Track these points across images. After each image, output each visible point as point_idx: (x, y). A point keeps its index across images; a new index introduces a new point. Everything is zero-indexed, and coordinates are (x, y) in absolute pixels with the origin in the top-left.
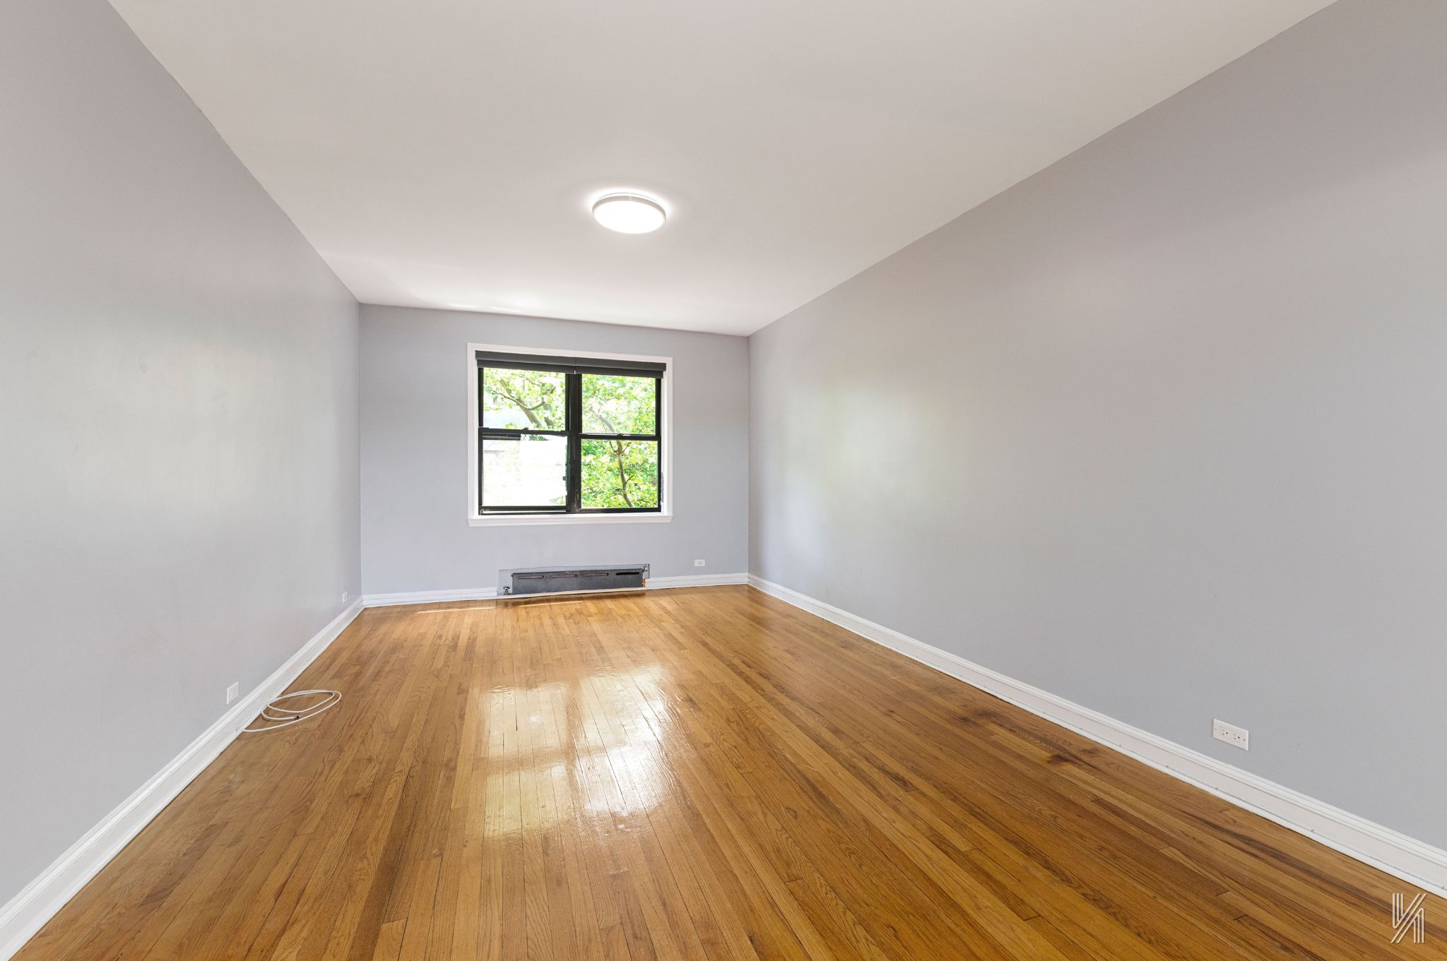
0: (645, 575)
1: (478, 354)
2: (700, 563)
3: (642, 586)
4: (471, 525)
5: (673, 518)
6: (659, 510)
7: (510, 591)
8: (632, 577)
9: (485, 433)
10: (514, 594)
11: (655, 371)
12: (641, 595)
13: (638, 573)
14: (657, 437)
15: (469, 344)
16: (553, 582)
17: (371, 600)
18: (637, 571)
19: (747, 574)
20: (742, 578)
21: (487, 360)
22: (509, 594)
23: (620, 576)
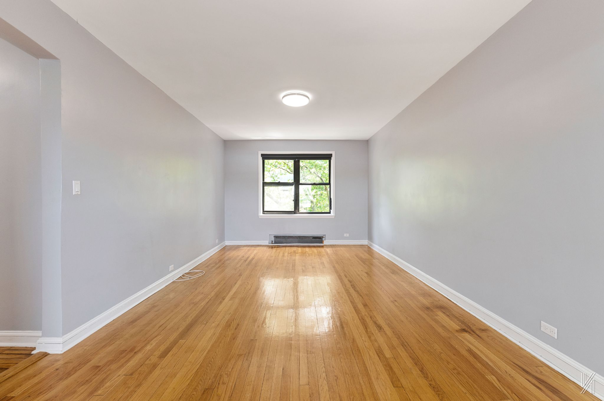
0: (323, 239)
1: (262, 155)
2: (347, 235)
3: (322, 243)
4: (260, 218)
5: (335, 216)
6: (330, 213)
7: (273, 242)
8: (318, 239)
9: (265, 184)
10: (275, 243)
11: (328, 157)
12: (322, 247)
13: (321, 238)
14: (329, 184)
15: (259, 152)
16: (289, 240)
17: (227, 243)
18: (321, 237)
19: (367, 241)
20: (365, 242)
21: (265, 157)
22: (272, 244)
23: (313, 239)
